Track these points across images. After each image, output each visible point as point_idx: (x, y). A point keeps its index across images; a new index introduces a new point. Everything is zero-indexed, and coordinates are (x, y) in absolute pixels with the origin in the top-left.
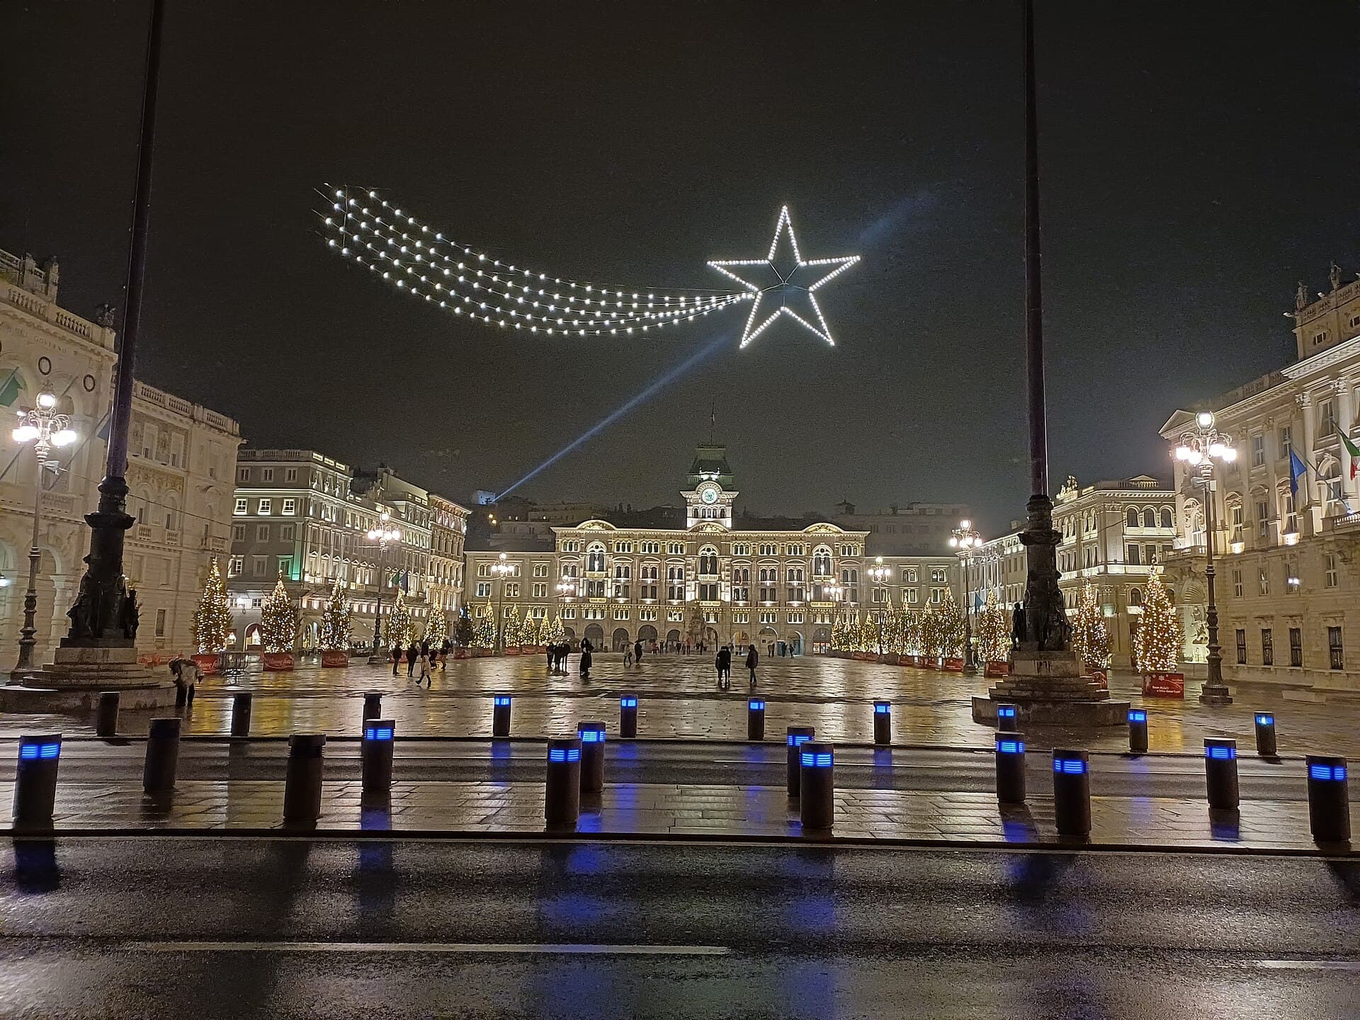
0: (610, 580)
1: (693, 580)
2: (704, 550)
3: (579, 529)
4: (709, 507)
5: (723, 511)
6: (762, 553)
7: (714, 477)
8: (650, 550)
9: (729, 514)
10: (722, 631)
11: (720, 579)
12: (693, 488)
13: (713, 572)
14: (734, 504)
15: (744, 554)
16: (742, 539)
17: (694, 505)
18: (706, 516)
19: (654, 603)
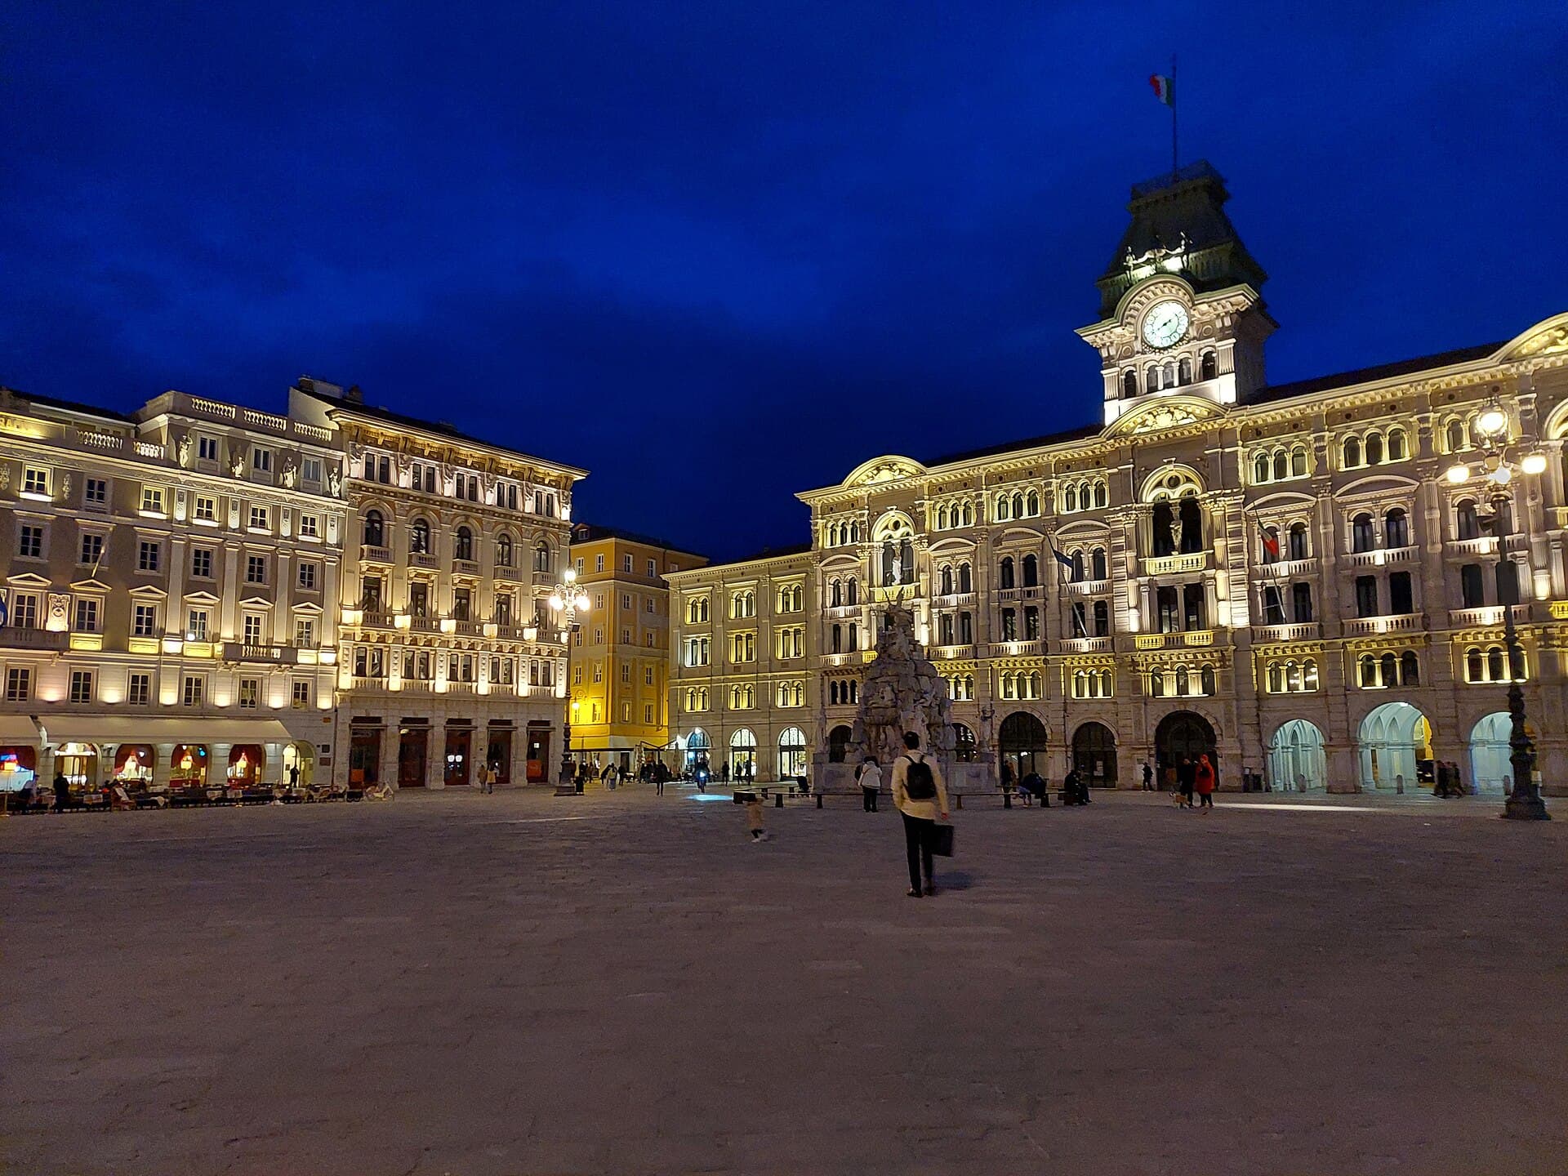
0: (924, 603)
1: (1130, 577)
2: (1159, 484)
3: (852, 486)
4: (1165, 357)
5: (1208, 358)
6: (1352, 458)
7: (1174, 264)
8: (1018, 512)
9: (1225, 363)
10: (1229, 721)
11: (1212, 563)
12: (1106, 310)
13: (1192, 542)
14: (1242, 326)
15: (1290, 477)
16: (1277, 429)
17: (1122, 363)
18: (1161, 386)
19: (1029, 651)
